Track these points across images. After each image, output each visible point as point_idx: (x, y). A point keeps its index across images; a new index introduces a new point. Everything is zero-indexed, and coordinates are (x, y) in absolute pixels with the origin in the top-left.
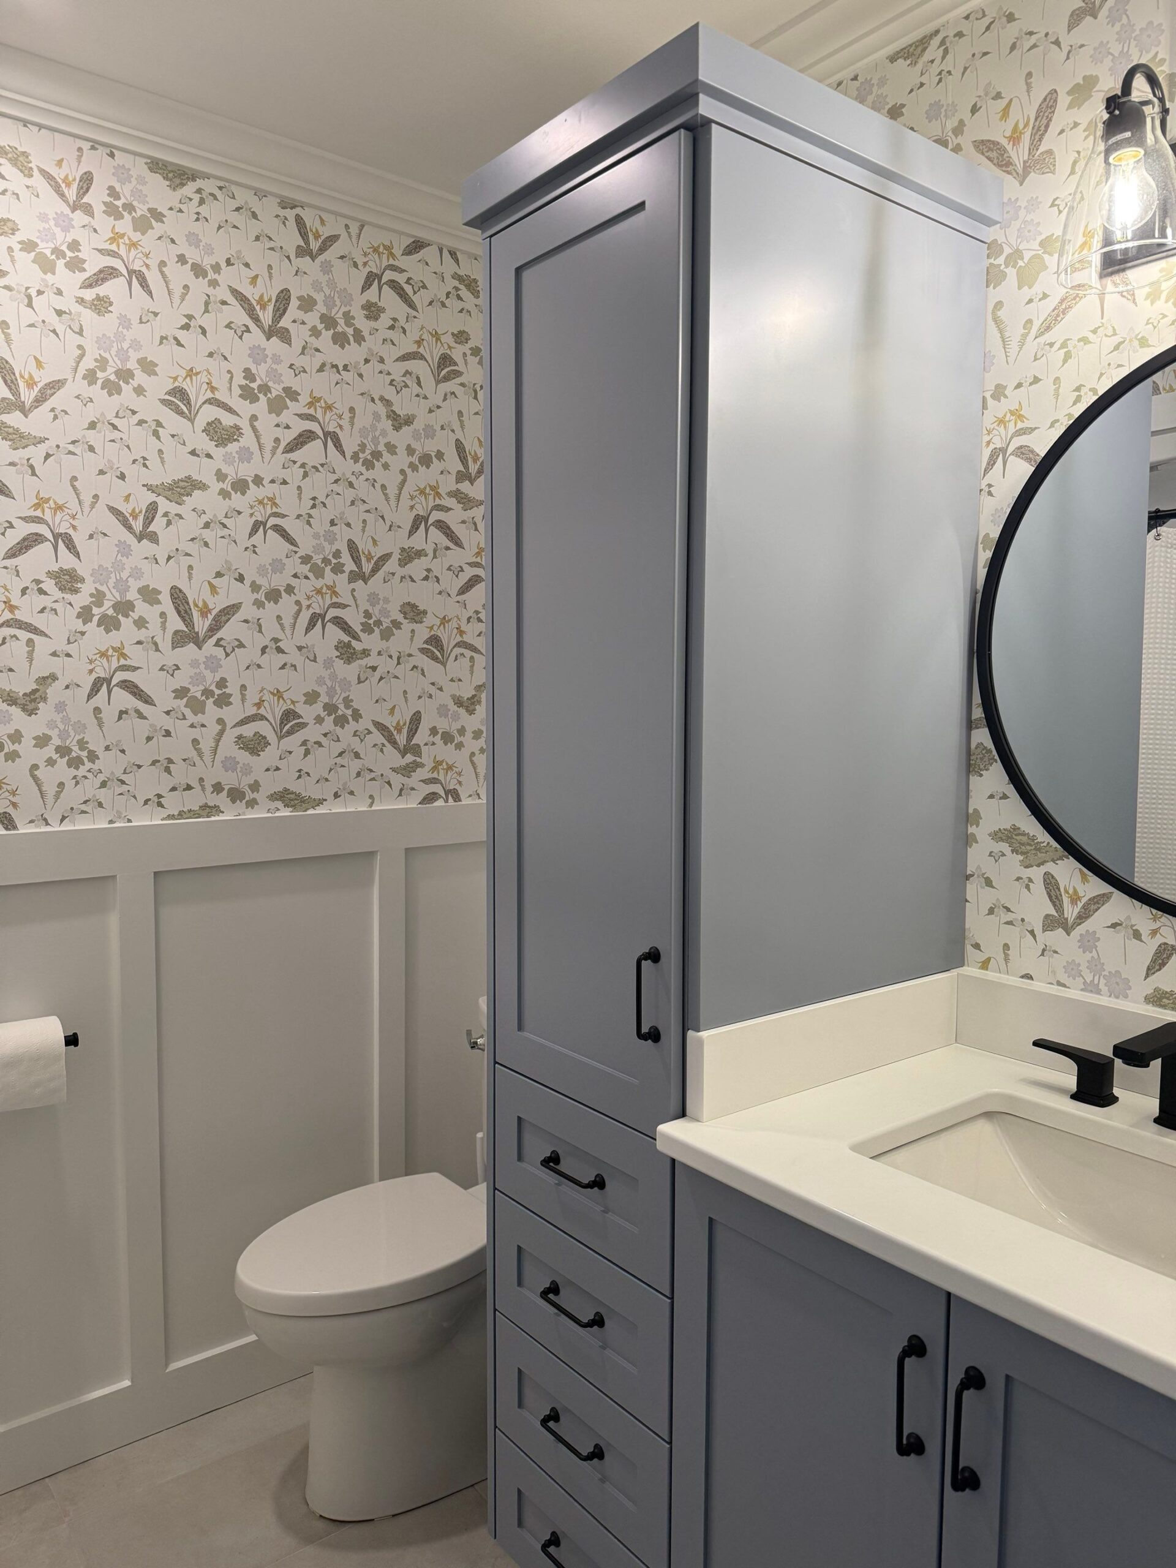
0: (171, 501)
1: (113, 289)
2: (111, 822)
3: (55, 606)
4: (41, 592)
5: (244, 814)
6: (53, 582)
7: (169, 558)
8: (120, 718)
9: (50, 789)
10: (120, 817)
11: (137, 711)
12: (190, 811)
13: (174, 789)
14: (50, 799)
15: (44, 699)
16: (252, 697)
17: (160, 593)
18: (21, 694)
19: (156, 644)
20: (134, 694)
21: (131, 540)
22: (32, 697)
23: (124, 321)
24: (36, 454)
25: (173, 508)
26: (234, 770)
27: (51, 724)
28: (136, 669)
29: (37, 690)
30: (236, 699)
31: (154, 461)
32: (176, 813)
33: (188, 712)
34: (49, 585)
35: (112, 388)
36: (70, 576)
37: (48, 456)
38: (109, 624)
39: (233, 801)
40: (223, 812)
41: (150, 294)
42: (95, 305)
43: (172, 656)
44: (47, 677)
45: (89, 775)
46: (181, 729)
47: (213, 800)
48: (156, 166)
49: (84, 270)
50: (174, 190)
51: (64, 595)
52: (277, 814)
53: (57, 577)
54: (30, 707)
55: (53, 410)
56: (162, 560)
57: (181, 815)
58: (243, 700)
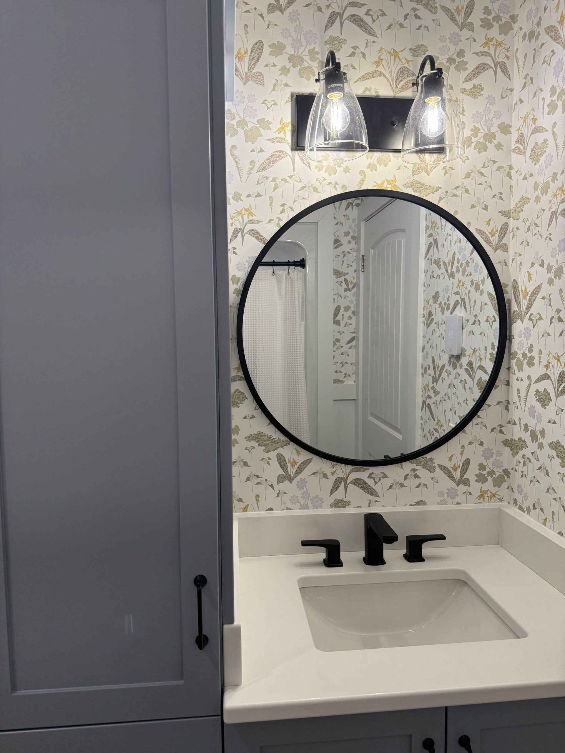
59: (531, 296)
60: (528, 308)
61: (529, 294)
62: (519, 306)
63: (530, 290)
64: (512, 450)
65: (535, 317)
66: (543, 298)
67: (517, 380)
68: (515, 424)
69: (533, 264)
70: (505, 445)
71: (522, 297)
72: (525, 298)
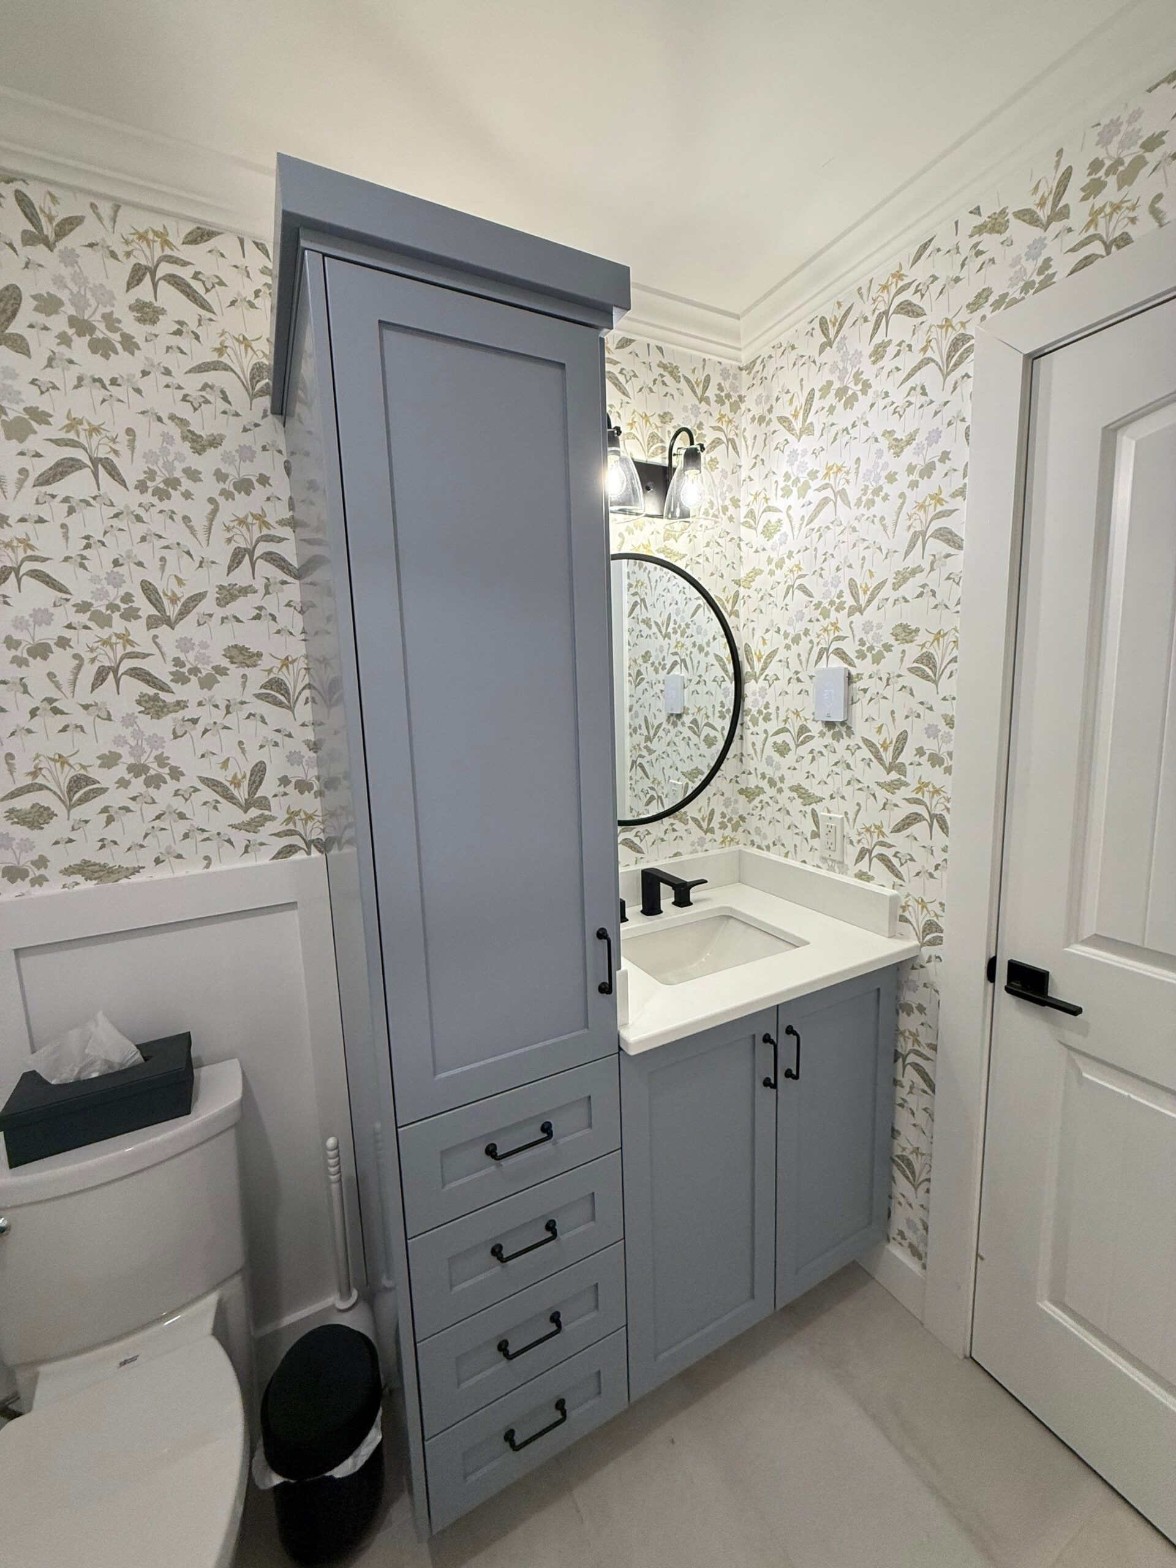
59: (766, 659)
60: (763, 670)
61: (764, 657)
62: (752, 668)
63: (765, 654)
64: (747, 797)
65: (771, 678)
66: (780, 661)
67: (752, 734)
68: (750, 773)
69: (767, 631)
70: (740, 794)
71: (755, 659)
72: (759, 660)
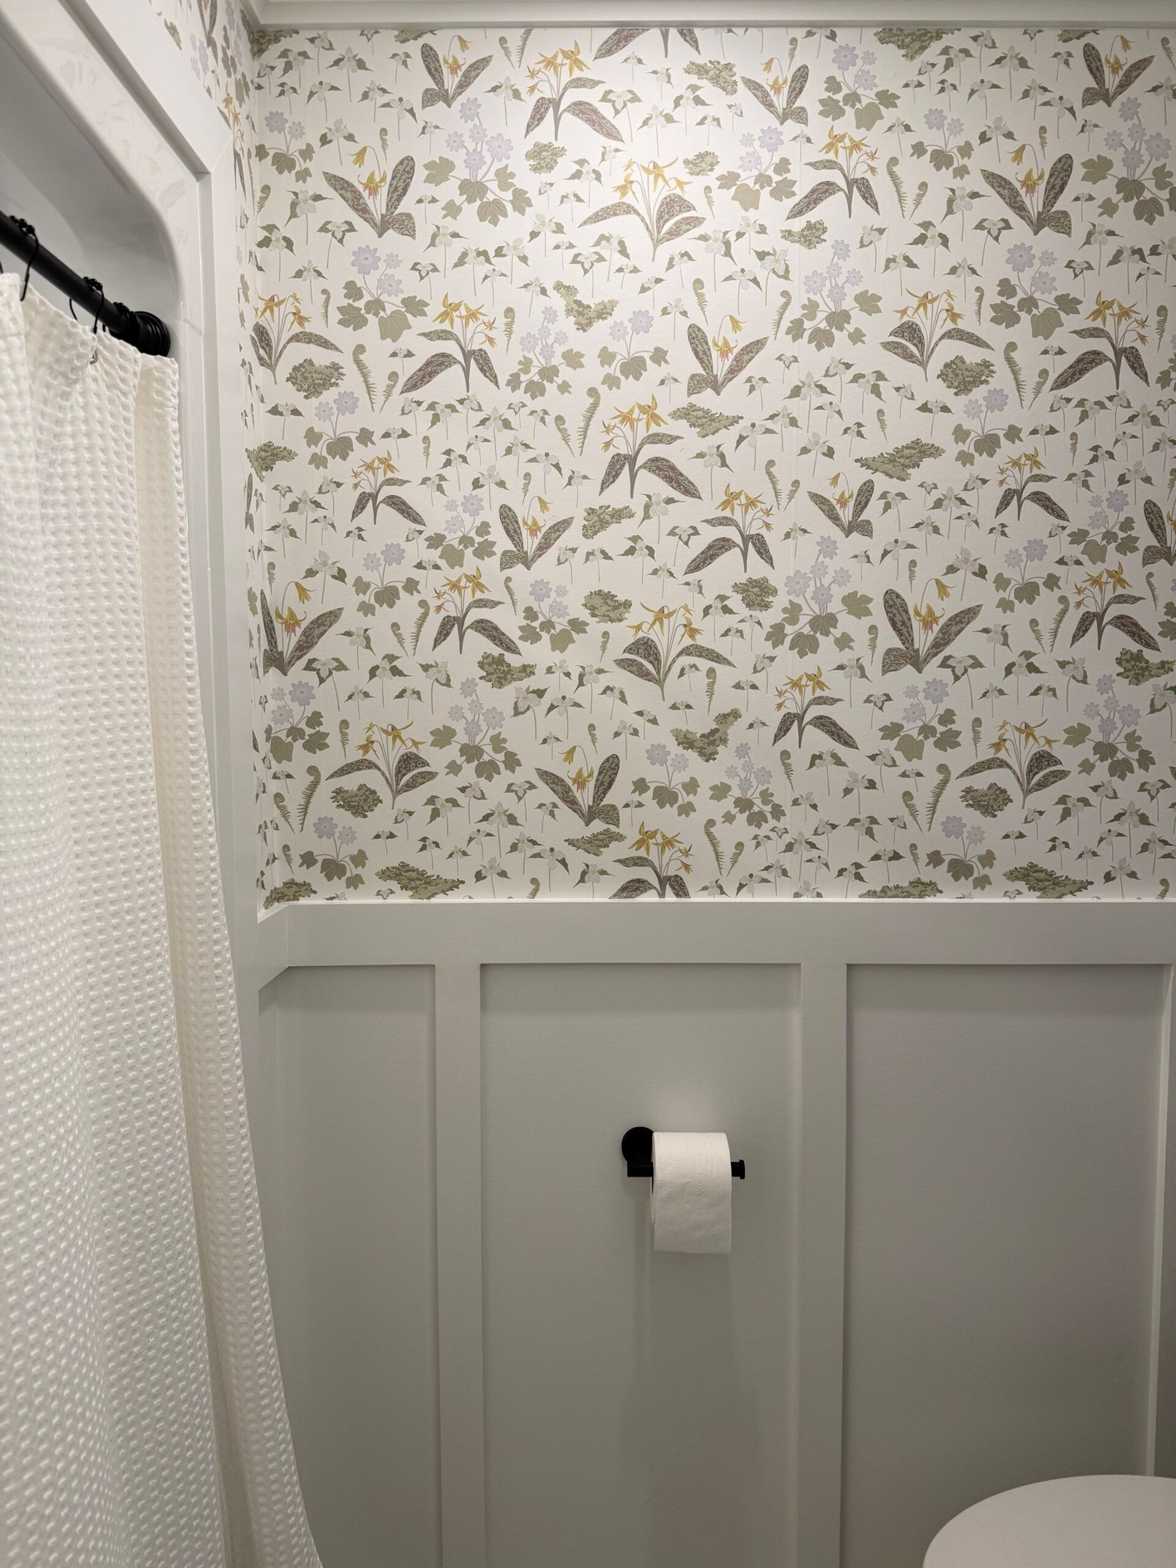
0: (891, 477)
1: (830, 210)
2: (797, 895)
3: (741, 626)
4: (726, 610)
5: (970, 896)
6: (740, 597)
7: (886, 553)
8: (812, 764)
9: (727, 850)
10: (807, 890)
11: (834, 756)
12: (897, 887)
13: (876, 857)
14: (726, 862)
15: (724, 741)
16: (989, 734)
17: (870, 600)
18: (698, 735)
19: (861, 668)
20: (831, 733)
21: (836, 533)
22: (711, 738)
23: (841, 250)
24: (726, 438)
25: (893, 486)
26: (959, 835)
27: (731, 772)
28: (834, 701)
29: (716, 731)
30: (965, 738)
31: (871, 428)
32: (878, 889)
33: (899, 756)
34: (736, 602)
35: (822, 339)
36: (760, 587)
37: (741, 439)
38: (805, 645)
39: (956, 878)
40: (941, 892)
41: (875, 206)
42: (805, 237)
43: (880, 683)
44: (728, 715)
45: (773, 835)
46: (890, 780)
47: (928, 874)
48: (890, 33)
49: (794, 194)
50: (912, 58)
51: (753, 613)
52: (1019, 900)
53: (745, 591)
54: (709, 750)
55: (749, 380)
56: (875, 556)
57: (885, 892)
58: (976, 738)
